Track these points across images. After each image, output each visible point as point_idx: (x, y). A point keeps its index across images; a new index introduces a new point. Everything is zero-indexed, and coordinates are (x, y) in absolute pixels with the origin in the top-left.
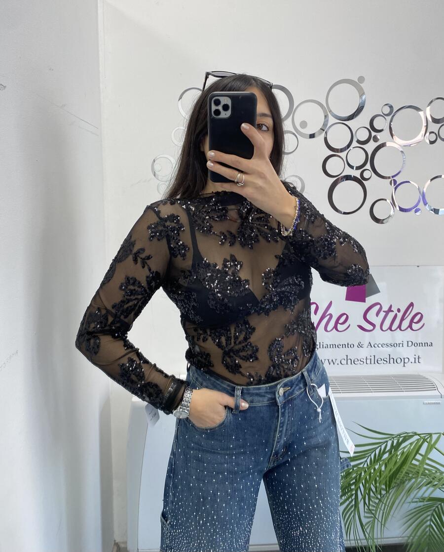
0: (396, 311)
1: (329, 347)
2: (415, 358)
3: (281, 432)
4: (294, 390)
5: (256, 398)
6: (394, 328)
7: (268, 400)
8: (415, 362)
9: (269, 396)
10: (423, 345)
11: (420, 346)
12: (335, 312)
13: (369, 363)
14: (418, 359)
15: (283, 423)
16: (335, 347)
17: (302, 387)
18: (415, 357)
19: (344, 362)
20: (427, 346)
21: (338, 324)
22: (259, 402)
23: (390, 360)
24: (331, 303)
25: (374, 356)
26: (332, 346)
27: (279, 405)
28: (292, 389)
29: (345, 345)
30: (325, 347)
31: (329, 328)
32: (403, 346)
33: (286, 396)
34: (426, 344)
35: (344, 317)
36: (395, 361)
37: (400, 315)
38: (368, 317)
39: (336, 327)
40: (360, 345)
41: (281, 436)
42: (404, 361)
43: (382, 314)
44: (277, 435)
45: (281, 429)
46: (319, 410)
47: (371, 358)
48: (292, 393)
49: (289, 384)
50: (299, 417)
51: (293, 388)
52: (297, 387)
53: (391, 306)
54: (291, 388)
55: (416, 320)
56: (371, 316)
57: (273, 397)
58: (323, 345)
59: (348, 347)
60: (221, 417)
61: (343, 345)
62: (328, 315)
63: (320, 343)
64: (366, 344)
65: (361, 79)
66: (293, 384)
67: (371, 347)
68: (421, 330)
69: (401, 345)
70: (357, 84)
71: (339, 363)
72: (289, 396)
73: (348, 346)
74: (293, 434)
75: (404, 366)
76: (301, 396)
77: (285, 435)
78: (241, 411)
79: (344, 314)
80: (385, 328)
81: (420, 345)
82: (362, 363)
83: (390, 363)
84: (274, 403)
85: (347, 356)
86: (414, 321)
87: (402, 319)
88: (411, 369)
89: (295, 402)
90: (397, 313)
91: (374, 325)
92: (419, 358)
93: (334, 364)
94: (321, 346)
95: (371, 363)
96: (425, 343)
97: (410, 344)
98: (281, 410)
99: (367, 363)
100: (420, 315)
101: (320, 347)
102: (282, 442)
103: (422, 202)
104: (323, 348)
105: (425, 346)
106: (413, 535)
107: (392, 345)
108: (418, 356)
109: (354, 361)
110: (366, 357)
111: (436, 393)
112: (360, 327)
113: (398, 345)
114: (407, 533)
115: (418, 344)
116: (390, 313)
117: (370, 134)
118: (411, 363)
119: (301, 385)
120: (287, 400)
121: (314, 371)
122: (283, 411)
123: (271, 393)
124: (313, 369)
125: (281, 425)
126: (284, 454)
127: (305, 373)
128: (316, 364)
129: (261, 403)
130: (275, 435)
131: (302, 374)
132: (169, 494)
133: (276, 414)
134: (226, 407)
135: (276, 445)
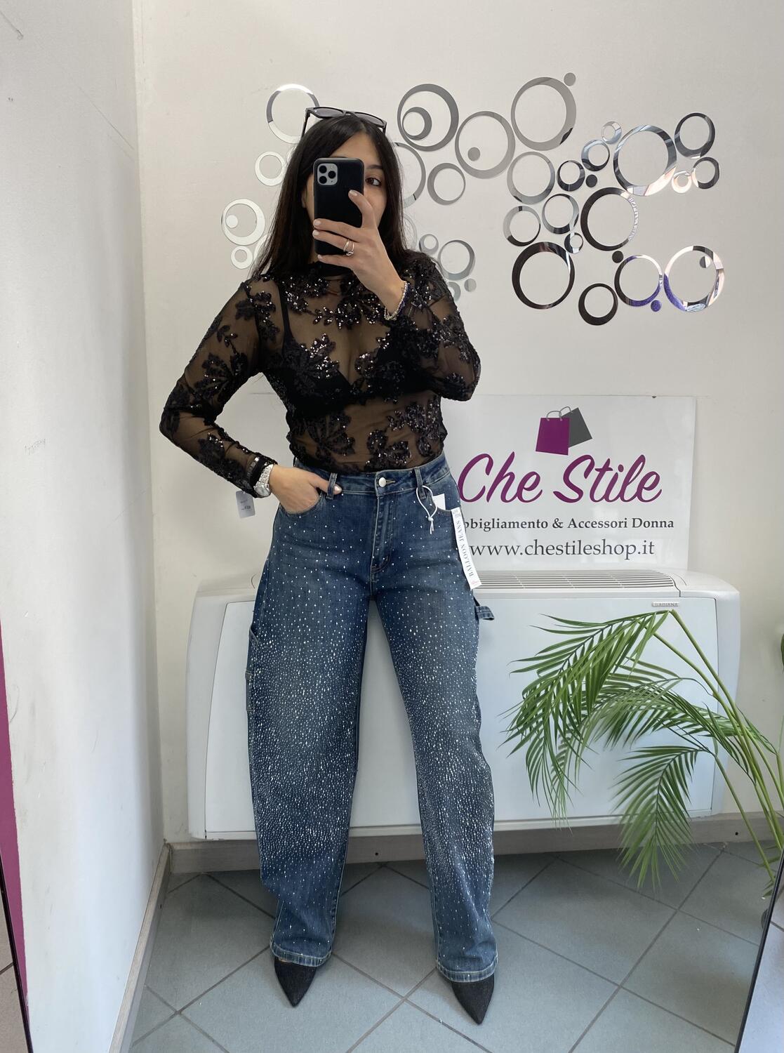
0: (616, 470)
1: (508, 526)
2: (645, 546)
3: (380, 530)
4: (399, 485)
5: (354, 486)
6: (611, 497)
7: (366, 490)
8: (645, 553)
9: (368, 485)
10: (659, 525)
11: (653, 526)
12: (519, 470)
13: (572, 553)
14: (650, 548)
16: (518, 527)
17: (411, 486)
18: (644, 544)
19: (532, 551)
20: (666, 526)
21: (524, 490)
22: (356, 490)
23: (605, 549)
24: (512, 456)
25: (580, 541)
26: (512, 524)
27: (378, 495)
28: (397, 484)
29: (533, 523)
30: (502, 527)
31: (508, 497)
32: (626, 526)
34: (663, 524)
36: (613, 550)
37: (622, 476)
38: (572, 478)
39: (519, 495)
40: (557, 525)
41: (379, 536)
42: (626, 551)
43: (594, 474)
44: (375, 535)
45: (380, 527)
46: (431, 519)
47: (574, 544)
48: (396, 488)
49: (393, 476)
51: (399, 483)
52: (405, 484)
53: (608, 462)
54: (397, 482)
55: (647, 484)
56: (577, 477)
57: (372, 486)
58: (498, 523)
59: (538, 527)
60: (312, 500)
61: (530, 523)
62: (507, 475)
63: (493, 520)
64: (566, 522)
65: (570, 78)
66: (400, 479)
67: (575, 527)
68: (657, 499)
69: (623, 525)
70: (563, 87)
71: (525, 553)
73: (539, 524)
74: (394, 539)
75: (627, 559)
76: (408, 496)
77: (386, 538)
78: (335, 496)
79: (533, 473)
80: (597, 497)
81: (654, 524)
82: (560, 552)
83: (604, 553)
84: (371, 494)
86: (645, 486)
87: (627, 482)
88: (638, 562)
89: (400, 499)
90: (619, 472)
91: (580, 492)
92: (651, 546)
93: (515, 553)
94: (496, 525)
95: (574, 553)
96: (661, 522)
97: (637, 522)
98: (380, 502)
99: (567, 553)
100: (655, 476)
101: (493, 527)
102: (383, 545)
103: (662, 290)
104: (498, 527)
105: (661, 526)
106: (631, 812)
107: (608, 525)
108: (651, 543)
109: (547, 549)
110: (567, 544)
111: (673, 589)
112: (558, 495)
113: (618, 524)
114: (622, 809)
115: (651, 523)
116: (607, 472)
117: (583, 174)
118: (639, 553)
119: (410, 483)
120: (390, 494)
121: (433, 475)
122: (382, 503)
123: (370, 481)
124: (432, 473)
125: (380, 521)
126: (387, 564)
127: (418, 472)
128: (438, 471)
129: (358, 491)
130: (372, 534)
131: (413, 471)
132: (262, 602)
133: (375, 508)
134: (319, 490)
135: (376, 549)
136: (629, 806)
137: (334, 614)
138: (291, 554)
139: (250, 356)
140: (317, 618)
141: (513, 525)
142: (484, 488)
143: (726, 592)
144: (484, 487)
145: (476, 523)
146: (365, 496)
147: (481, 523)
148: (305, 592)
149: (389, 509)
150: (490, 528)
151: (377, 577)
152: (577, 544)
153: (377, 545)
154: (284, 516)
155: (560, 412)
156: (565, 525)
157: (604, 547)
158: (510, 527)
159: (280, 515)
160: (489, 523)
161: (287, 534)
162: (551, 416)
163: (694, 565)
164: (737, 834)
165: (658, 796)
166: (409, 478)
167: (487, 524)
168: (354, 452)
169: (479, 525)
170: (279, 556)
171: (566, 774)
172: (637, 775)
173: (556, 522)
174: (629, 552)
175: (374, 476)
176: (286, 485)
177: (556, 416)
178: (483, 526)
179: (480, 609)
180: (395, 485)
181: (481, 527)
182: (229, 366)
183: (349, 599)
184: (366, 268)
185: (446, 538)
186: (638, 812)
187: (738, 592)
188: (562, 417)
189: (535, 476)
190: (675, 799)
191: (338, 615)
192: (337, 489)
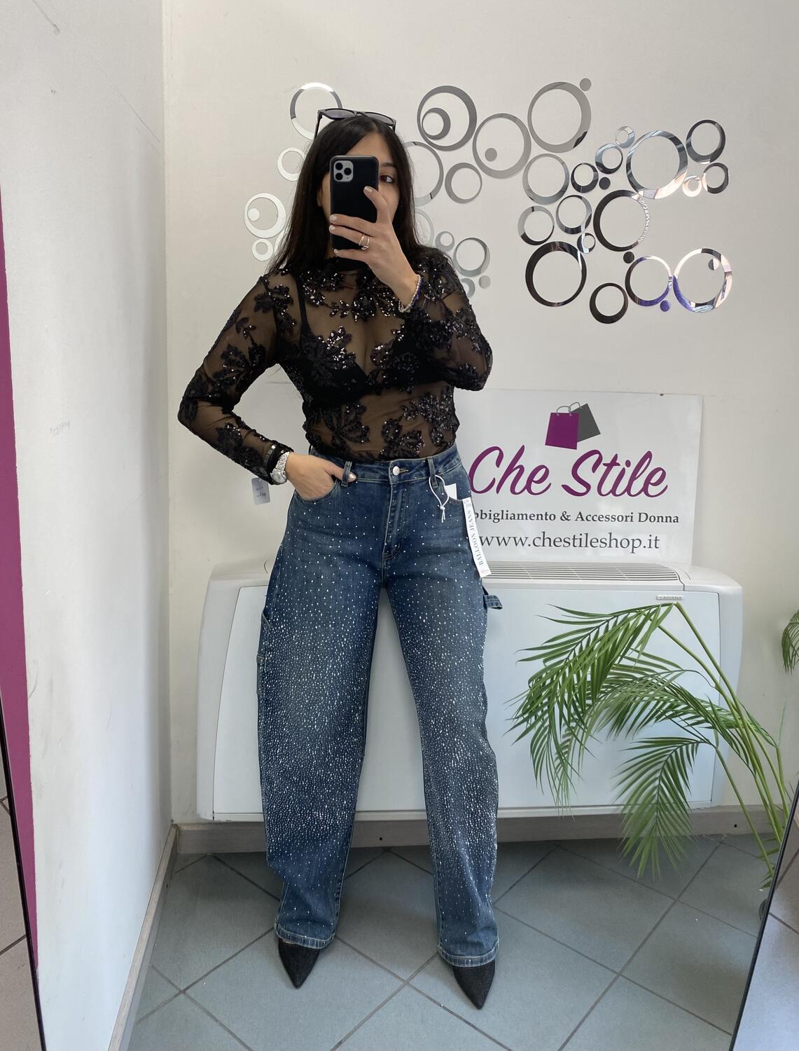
0: (623, 465)
1: (516, 517)
2: (650, 540)
3: (392, 518)
4: (412, 474)
5: (368, 474)
6: (619, 491)
7: (380, 478)
8: (650, 547)
9: (382, 473)
10: (664, 520)
11: (658, 521)
12: (529, 463)
13: (579, 545)
14: (654, 543)
15: (395, 507)
16: (526, 519)
17: (424, 475)
18: (650, 538)
19: (539, 542)
20: (670, 521)
21: (533, 483)
22: (370, 477)
23: (610, 542)
24: (522, 449)
25: (587, 534)
26: (520, 516)
27: (391, 483)
28: (410, 472)
29: (541, 515)
30: (511, 519)
31: (517, 489)
32: (631, 521)
33: (402, 478)
34: (668, 519)
35: (542, 472)
36: (619, 544)
37: (629, 471)
38: (580, 472)
39: (528, 487)
40: (565, 517)
41: (392, 523)
42: (632, 544)
43: (602, 469)
44: (388, 522)
45: (392, 514)
46: (442, 508)
47: (581, 537)
48: (410, 477)
49: (407, 465)
50: (416, 507)
51: (412, 472)
52: (417, 473)
53: (616, 457)
54: (410, 470)
55: (654, 480)
56: (585, 471)
57: (387, 474)
58: (507, 515)
59: (546, 519)
60: (327, 486)
61: (538, 515)
62: (516, 468)
63: (503, 511)
64: (573, 515)
65: (586, 84)
66: (413, 468)
67: (583, 520)
68: (663, 494)
69: (629, 519)
70: (578, 92)
71: (532, 545)
72: (405, 479)
73: (547, 517)
74: (408, 527)
75: (633, 552)
76: (420, 485)
77: (399, 526)
78: (350, 483)
79: (542, 467)
80: (604, 490)
81: (659, 519)
82: (567, 545)
83: (610, 547)
84: (385, 482)
85: (544, 533)
86: (652, 482)
87: (633, 477)
88: (644, 555)
89: (412, 488)
90: (626, 467)
91: (588, 486)
92: (656, 540)
93: (523, 545)
94: (505, 517)
95: (581, 546)
96: (667, 517)
97: (643, 517)
98: (394, 490)
99: (574, 546)
100: (661, 472)
101: (502, 518)
102: (395, 533)
103: (672, 292)
104: (507, 518)
105: (666, 521)
106: (632, 802)
107: (615, 519)
108: (656, 537)
109: (554, 542)
110: (574, 536)
111: (677, 583)
112: (566, 488)
113: (625, 518)
114: (624, 799)
115: (657, 519)
116: (614, 467)
117: (596, 176)
118: (645, 547)
119: (423, 472)
120: (403, 482)
121: (445, 465)
122: (395, 492)
123: (384, 470)
124: (444, 463)
125: (393, 509)
126: (398, 551)
127: (431, 461)
128: (450, 461)
129: (373, 479)
130: (385, 522)
131: (426, 460)
132: (275, 587)
133: (388, 495)
134: (334, 478)
135: (388, 536)
136: (630, 796)
137: (346, 600)
138: (305, 540)
139: (267, 348)
140: (329, 603)
141: (522, 516)
142: (494, 481)
143: (730, 587)
144: (494, 479)
145: (486, 514)
146: (379, 484)
147: (490, 514)
148: (318, 577)
149: (402, 497)
150: (499, 520)
151: (388, 563)
152: (584, 537)
153: (390, 532)
154: (298, 502)
155: (569, 407)
156: (573, 518)
157: (610, 541)
158: (518, 519)
159: (296, 501)
160: (498, 514)
161: (302, 521)
162: (561, 411)
163: (698, 560)
164: (736, 826)
165: (659, 786)
166: (422, 468)
167: (496, 515)
168: (368, 440)
169: (488, 516)
170: (293, 542)
171: (570, 762)
172: (639, 766)
173: (563, 515)
174: (635, 545)
175: (388, 465)
176: (302, 472)
177: (565, 411)
178: (492, 517)
179: (488, 598)
180: (408, 474)
181: (490, 518)
182: (247, 356)
183: (361, 585)
184: (382, 262)
185: (457, 527)
186: (640, 802)
187: (740, 587)
188: (572, 413)
189: (544, 470)
190: (676, 790)
191: (350, 601)
192: (352, 477)
